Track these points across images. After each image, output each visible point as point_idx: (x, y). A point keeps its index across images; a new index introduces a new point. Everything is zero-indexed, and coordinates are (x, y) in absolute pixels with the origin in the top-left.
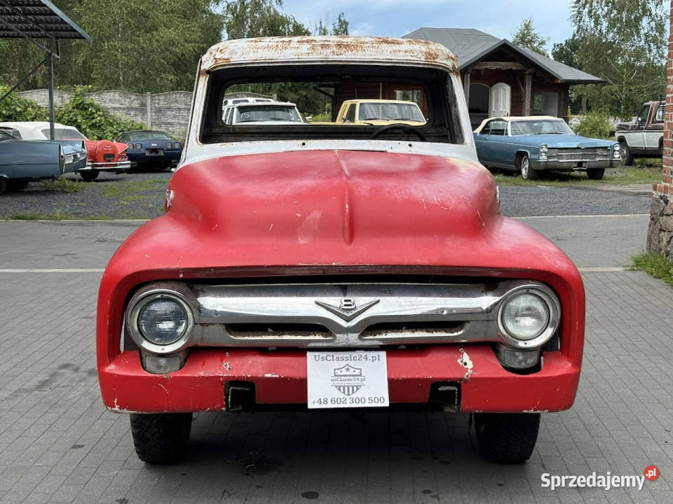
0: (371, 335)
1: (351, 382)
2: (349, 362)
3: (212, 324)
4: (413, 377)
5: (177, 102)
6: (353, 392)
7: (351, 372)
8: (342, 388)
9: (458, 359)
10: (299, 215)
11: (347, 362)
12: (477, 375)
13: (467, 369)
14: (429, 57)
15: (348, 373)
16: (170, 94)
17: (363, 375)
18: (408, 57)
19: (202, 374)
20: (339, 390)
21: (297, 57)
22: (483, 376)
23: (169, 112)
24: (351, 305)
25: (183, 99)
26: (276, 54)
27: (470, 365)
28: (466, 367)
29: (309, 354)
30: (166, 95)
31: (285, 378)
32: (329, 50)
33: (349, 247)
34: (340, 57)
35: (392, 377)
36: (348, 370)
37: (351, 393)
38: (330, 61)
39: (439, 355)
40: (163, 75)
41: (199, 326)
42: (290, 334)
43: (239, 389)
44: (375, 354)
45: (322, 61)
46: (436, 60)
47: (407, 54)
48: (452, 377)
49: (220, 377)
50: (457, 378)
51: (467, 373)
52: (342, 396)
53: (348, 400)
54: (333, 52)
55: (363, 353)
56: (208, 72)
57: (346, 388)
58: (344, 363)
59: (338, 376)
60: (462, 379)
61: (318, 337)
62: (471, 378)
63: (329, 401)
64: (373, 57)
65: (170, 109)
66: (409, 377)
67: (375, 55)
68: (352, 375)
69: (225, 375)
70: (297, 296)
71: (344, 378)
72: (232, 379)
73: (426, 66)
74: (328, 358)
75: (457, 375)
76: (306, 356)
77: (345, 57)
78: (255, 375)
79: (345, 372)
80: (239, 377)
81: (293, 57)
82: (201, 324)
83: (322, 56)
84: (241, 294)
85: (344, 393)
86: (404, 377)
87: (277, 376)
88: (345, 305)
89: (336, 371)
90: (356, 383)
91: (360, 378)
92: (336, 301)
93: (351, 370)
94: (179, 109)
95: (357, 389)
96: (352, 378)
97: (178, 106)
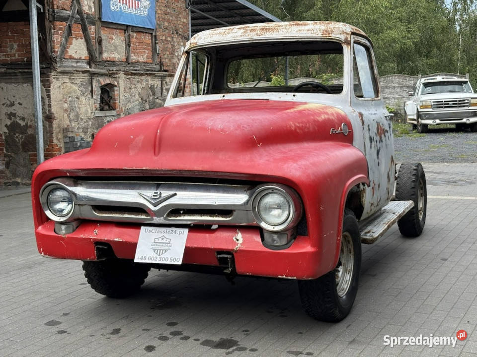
0: (174, 217)
2: (165, 234)
3: (84, 205)
4: (201, 246)
5: (392, 82)
6: (162, 254)
7: (164, 241)
8: (156, 251)
9: (233, 236)
10: (132, 137)
11: (163, 234)
12: (243, 248)
13: (238, 243)
14: (325, 33)
15: (162, 241)
16: (387, 77)
17: (171, 243)
18: (309, 34)
19: (82, 236)
20: (155, 251)
21: (234, 39)
22: (247, 249)
23: (387, 90)
24: (157, 196)
25: (397, 80)
26: (222, 38)
27: (241, 241)
28: (237, 242)
29: (142, 228)
30: (385, 77)
31: (126, 242)
32: (255, 33)
33: (156, 158)
34: (261, 37)
35: (189, 245)
36: (163, 239)
37: (161, 254)
38: (254, 40)
39: (222, 233)
40: (386, 64)
41: (77, 205)
42: (128, 214)
43: (101, 247)
44: (181, 230)
45: (249, 41)
46: (330, 35)
47: (309, 32)
48: (226, 248)
49: (91, 239)
50: (229, 250)
51: (237, 247)
52: (156, 255)
53: (158, 259)
54: (257, 34)
55: (174, 229)
57: (159, 251)
58: (161, 235)
59: (156, 243)
60: (233, 250)
61: (143, 217)
62: (238, 250)
63: (147, 258)
64: (283, 36)
65: (387, 87)
66: (199, 246)
67: (285, 34)
70: (130, 189)
71: (159, 244)
72: (97, 240)
73: (322, 40)
74: (153, 231)
75: (230, 248)
76: (140, 229)
77: (264, 36)
78: (109, 239)
79: (160, 241)
80: (101, 239)
81: (232, 39)
82: (79, 205)
83: (249, 37)
84: (100, 187)
85: (157, 254)
86: (196, 246)
87: (121, 240)
88: (153, 196)
89: (156, 239)
90: (166, 248)
91: (169, 245)
92: (150, 193)
93: (165, 239)
94: (394, 87)
95: (165, 252)
96: (164, 244)
97: (393, 85)
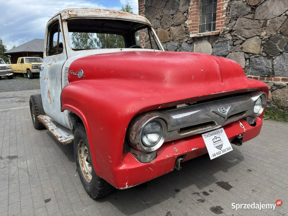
1: (219, 144)
3: (174, 130)
9: (240, 125)
13: (243, 128)
17: (221, 139)
19: (168, 156)
20: (217, 148)
21: (106, 16)
24: (225, 110)
26: (97, 14)
29: (203, 135)
32: (117, 14)
33: (223, 84)
36: (216, 139)
37: (221, 148)
43: (183, 159)
44: (221, 130)
46: (148, 22)
47: (141, 19)
49: (175, 156)
51: (244, 130)
52: (219, 150)
53: (222, 152)
55: (217, 130)
56: (66, 20)
57: (219, 147)
58: (214, 136)
59: (214, 142)
63: (216, 154)
68: (218, 141)
69: (177, 154)
71: (216, 142)
73: (146, 24)
74: (209, 135)
77: (123, 17)
79: (216, 140)
80: (183, 153)
87: (196, 149)
88: (223, 111)
89: (214, 140)
90: (221, 143)
91: (221, 141)
93: (217, 138)
95: (222, 146)
96: (219, 142)
